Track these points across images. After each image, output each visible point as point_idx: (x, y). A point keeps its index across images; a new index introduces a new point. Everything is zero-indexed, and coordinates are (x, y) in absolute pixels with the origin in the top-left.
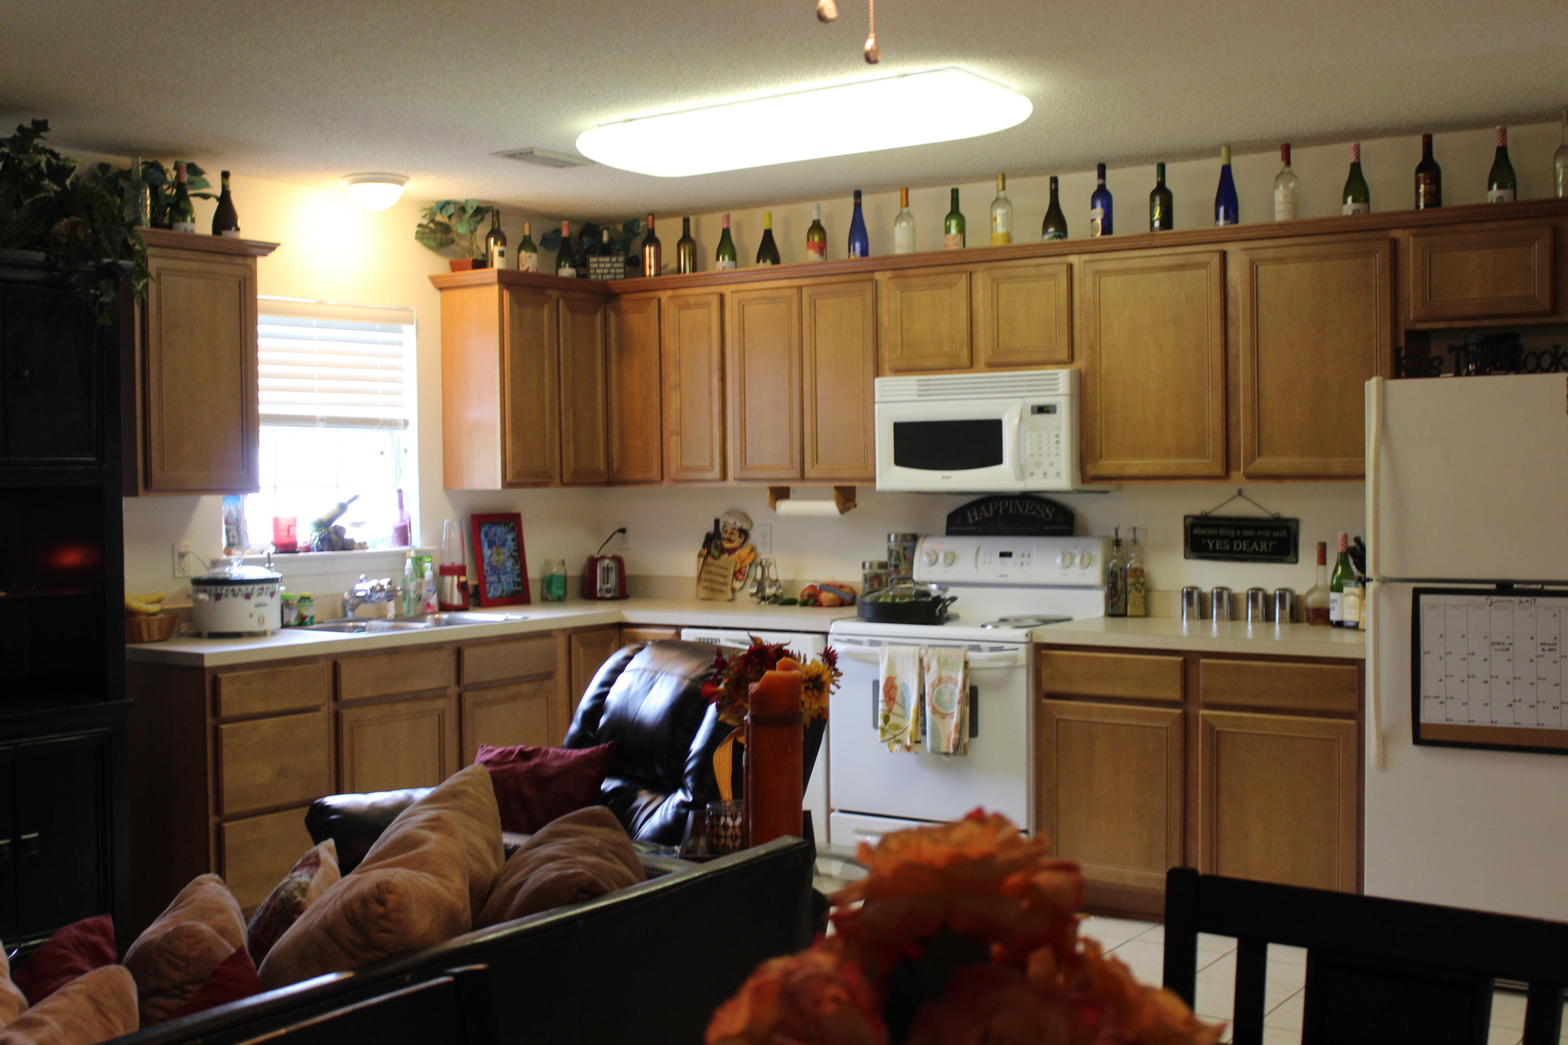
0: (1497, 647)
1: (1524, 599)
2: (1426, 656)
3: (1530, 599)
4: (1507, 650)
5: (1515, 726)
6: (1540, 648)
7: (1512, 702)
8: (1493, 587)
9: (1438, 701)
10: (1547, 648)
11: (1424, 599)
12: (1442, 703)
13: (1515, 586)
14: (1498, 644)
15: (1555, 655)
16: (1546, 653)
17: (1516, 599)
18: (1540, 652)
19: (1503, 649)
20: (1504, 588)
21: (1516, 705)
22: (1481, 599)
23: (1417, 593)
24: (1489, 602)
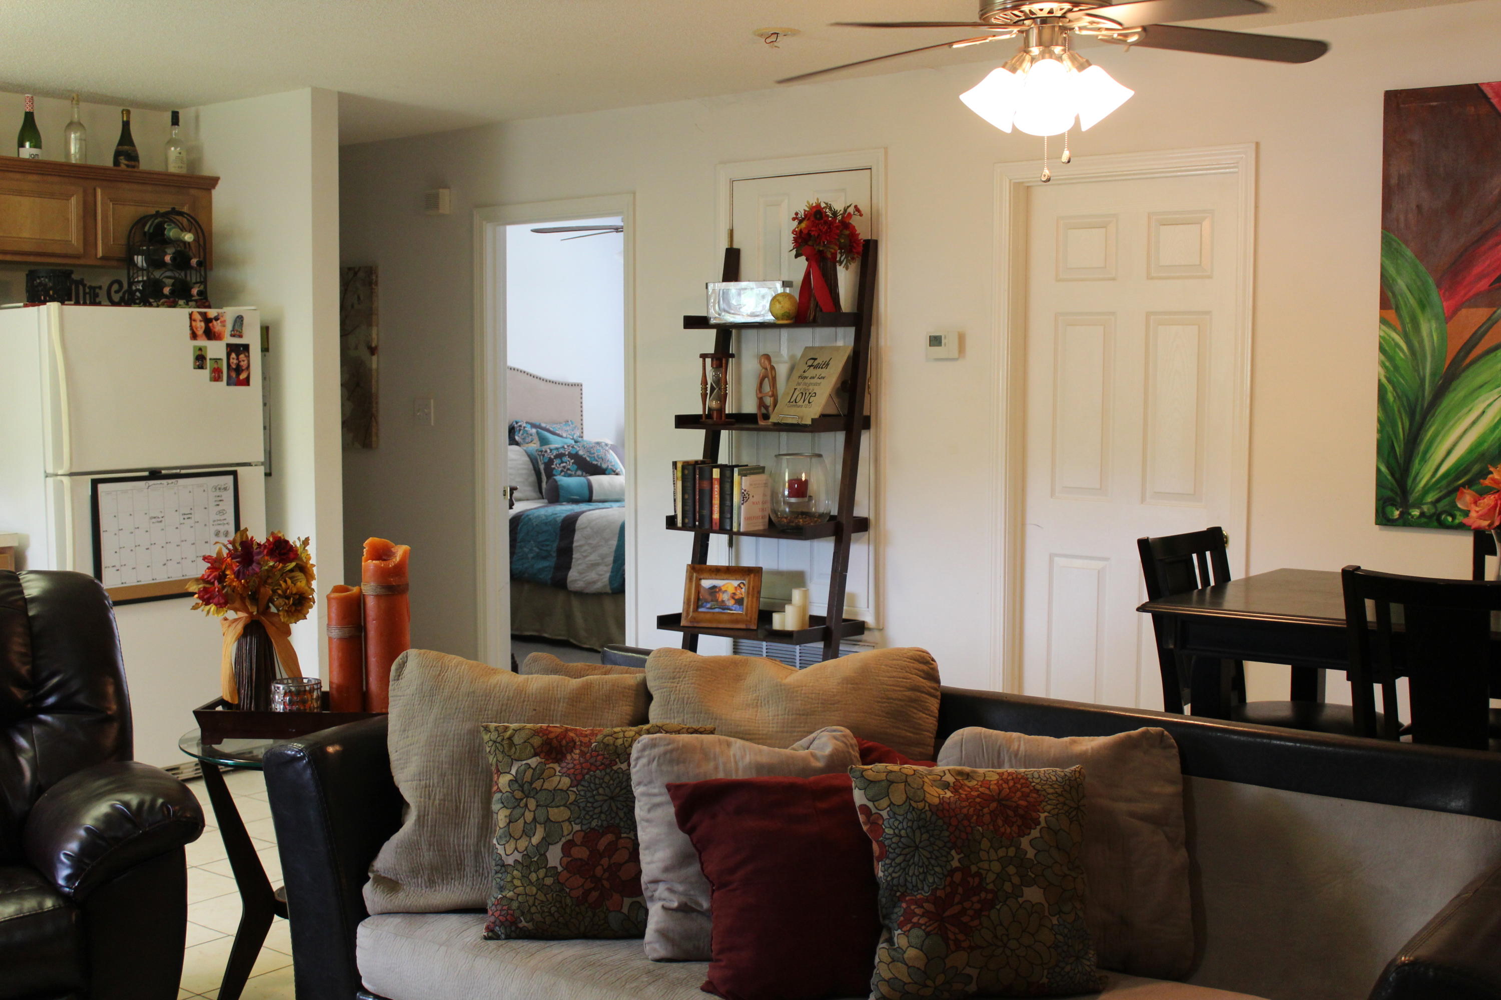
0: (154, 520)
1: (170, 481)
2: (105, 533)
3: (173, 481)
4: (161, 522)
5: (169, 580)
6: (182, 517)
7: (165, 562)
8: (146, 474)
9: (115, 569)
10: (186, 517)
11: (101, 487)
12: (118, 570)
13: (163, 472)
14: (155, 518)
15: (191, 522)
16: (186, 520)
17: (165, 482)
18: (182, 521)
19: (158, 522)
20: (155, 474)
21: (169, 563)
22: (142, 484)
23: (95, 483)
24: (147, 485)
